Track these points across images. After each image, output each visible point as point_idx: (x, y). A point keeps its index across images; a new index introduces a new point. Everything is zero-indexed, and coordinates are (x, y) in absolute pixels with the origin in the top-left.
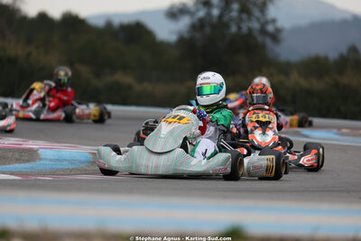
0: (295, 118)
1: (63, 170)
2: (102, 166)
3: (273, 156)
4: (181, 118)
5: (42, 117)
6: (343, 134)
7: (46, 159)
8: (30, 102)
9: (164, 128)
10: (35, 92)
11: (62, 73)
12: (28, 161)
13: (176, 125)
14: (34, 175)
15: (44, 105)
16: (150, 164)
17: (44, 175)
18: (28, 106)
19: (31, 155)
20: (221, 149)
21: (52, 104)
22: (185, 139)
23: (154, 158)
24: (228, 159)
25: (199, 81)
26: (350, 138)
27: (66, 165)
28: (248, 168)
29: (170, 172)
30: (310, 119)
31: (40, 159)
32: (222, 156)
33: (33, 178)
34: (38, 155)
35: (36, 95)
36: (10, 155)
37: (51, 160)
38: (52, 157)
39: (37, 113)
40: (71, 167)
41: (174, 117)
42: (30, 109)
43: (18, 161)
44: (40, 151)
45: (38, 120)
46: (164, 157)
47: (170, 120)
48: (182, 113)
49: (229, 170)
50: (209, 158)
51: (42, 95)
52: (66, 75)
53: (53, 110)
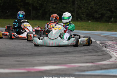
9: (54, 31)
16: (50, 43)
23: (51, 41)
25: (63, 15)
46: (54, 40)
47: (55, 28)
48: (59, 26)
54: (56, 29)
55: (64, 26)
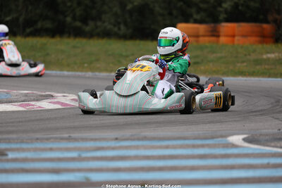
3: (221, 92)
24: (182, 97)
25: (160, 35)
28: (200, 103)
29: (136, 111)
50: (166, 98)
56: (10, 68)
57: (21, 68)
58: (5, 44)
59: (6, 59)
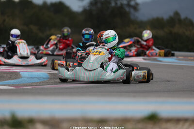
0: (163, 51)
1: (36, 83)
2: (61, 77)
3: (146, 71)
4: (100, 52)
5: (55, 53)
6: (179, 60)
7: (25, 77)
8: (49, 46)
9: (92, 58)
10: (52, 41)
11: (65, 30)
12: (16, 79)
13: (98, 56)
14: (21, 86)
15: (57, 47)
16: (86, 76)
17: (26, 86)
18: (48, 48)
19: (16, 75)
20: (120, 68)
21: (61, 47)
22: (102, 63)
23: (87, 73)
24: (125, 72)
26: (184, 62)
27: (36, 80)
28: (134, 77)
29: (96, 80)
30: (173, 52)
31: (22, 77)
32: (121, 71)
33: (21, 88)
34: (20, 75)
35: (52, 42)
36: (5, 75)
37: (27, 78)
38: (27, 76)
39: (53, 51)
40: (39, 81)
41: (97, 52)
42: (49, 49)
43: (10, 78)
44: (21, 73)
45: (53, 55)
46: (92, 72)
47: (94, 53)
48: (100, 50)
49: (125, 78)
50: (114, 72)
51: (56, 42)
52: (68, 31)
53: (61, 50)
54: (95, 55)
55: (108, 50)
56: (21, 60)
57: (29, 59)
58: (19, 43)
59: (18, 53)
